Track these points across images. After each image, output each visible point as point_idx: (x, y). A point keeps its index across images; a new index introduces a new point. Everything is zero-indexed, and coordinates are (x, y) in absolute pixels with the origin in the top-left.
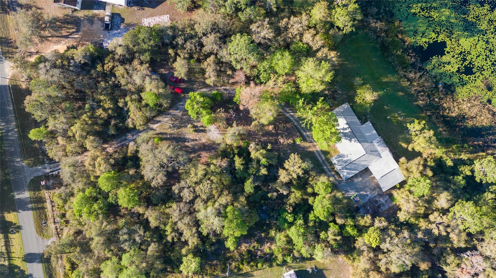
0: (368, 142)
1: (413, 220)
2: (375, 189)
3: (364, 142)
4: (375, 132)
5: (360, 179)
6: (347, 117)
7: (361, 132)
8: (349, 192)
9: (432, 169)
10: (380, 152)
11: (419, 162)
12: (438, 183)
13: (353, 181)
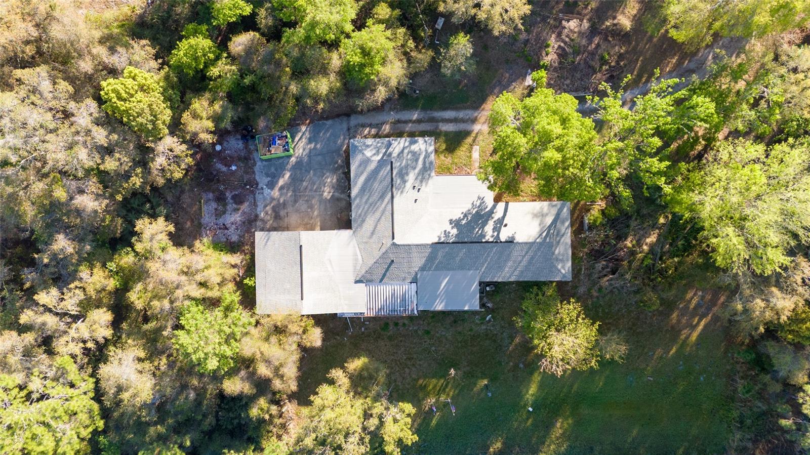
0: (423, 269)
1: (127, 259)
2: (277, 217)
3: (431, 259)
4: (440, 307)
5: (327, 193)
6: (531, 253)
7: (462, 267)
8: (310, 141)
9: (241, 402)
10: (372, 288)
11: (282, 377)
12: (192, 395)
13: (335, 171)
